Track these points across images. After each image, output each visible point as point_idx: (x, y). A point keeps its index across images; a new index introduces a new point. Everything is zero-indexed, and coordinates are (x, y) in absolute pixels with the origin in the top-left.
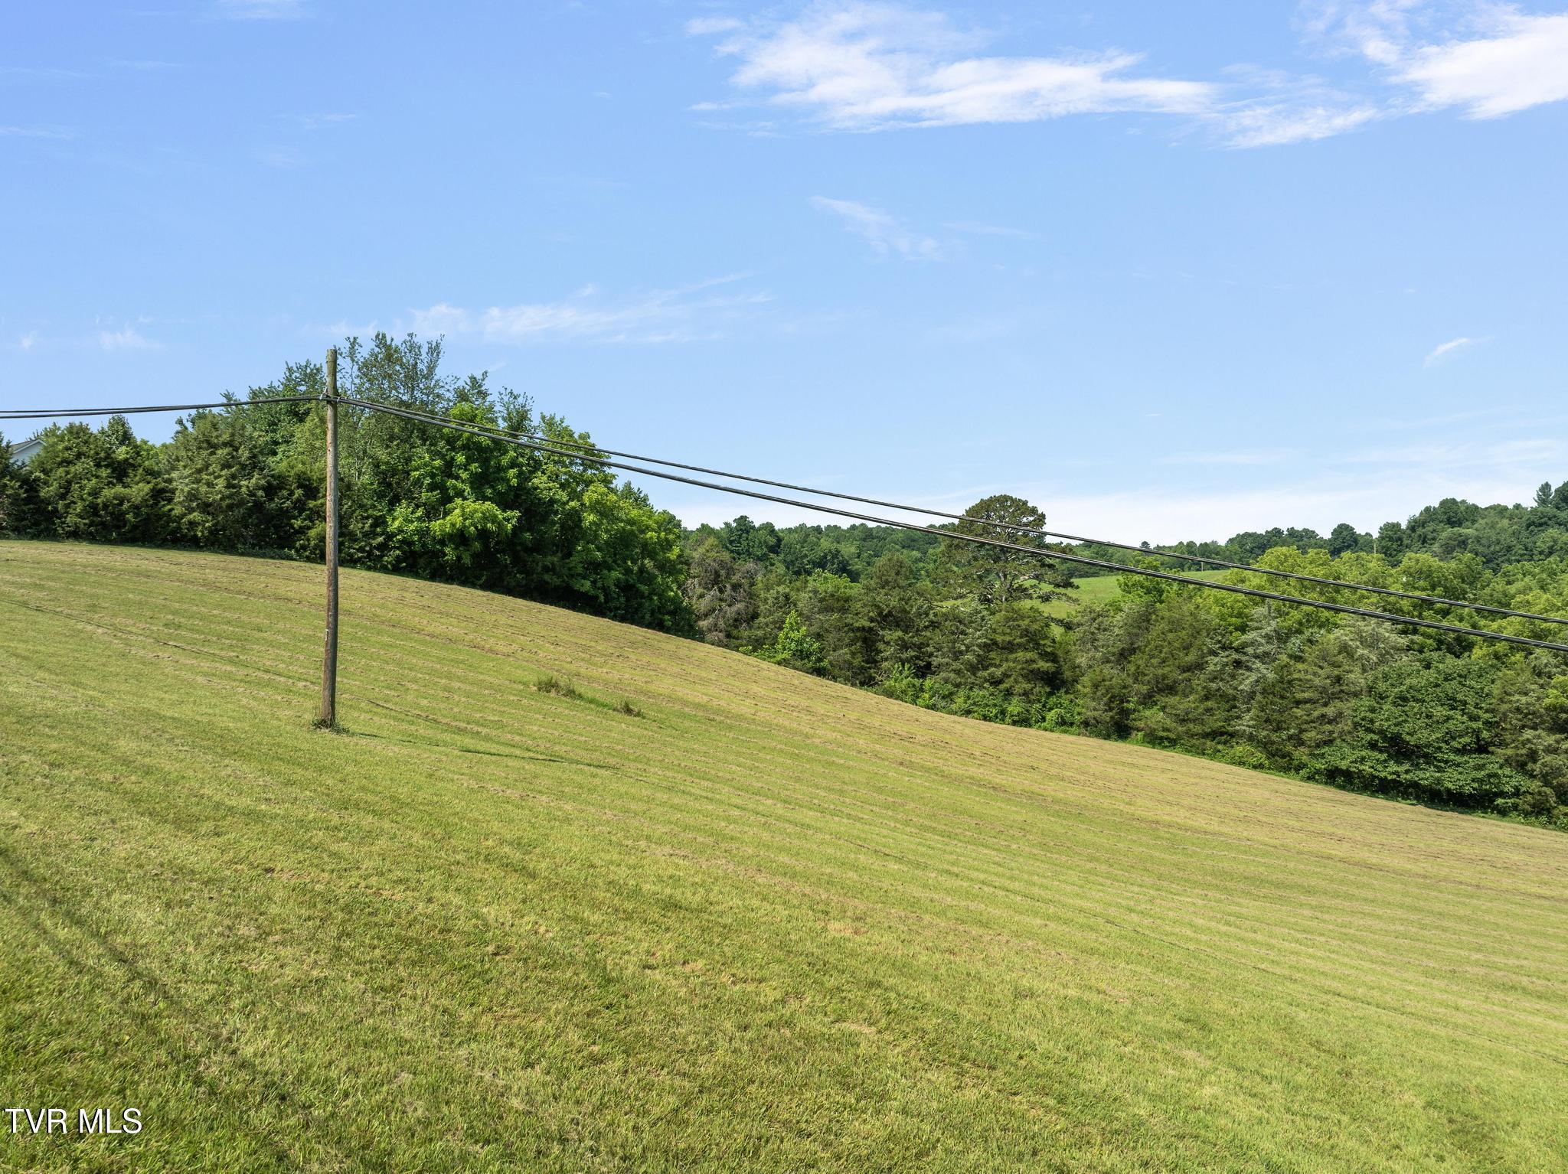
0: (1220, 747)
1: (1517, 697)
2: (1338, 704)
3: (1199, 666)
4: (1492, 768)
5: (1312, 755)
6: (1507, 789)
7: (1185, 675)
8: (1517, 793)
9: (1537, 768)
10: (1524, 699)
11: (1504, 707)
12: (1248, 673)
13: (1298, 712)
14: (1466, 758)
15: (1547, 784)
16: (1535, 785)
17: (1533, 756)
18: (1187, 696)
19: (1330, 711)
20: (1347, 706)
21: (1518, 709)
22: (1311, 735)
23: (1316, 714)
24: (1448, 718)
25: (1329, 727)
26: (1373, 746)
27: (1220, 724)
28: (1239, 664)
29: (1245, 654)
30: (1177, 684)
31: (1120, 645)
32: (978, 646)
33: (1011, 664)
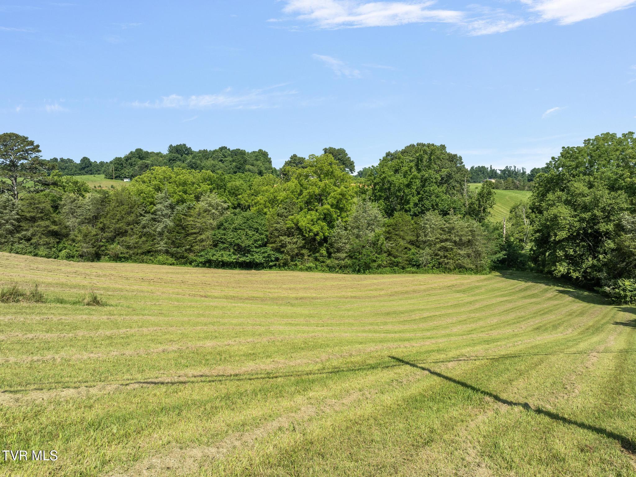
0: (151, 258)
2: (206, 233)
3: (136, 222)
4: (269, 252)
5: (197, 256)
6: (273, 259)
7: (130, 227)
8: (277, 260)
9: (285, 250)
10: (278, 226)
11: (271, 229)
12: (159, 224)
13: (190, 238)
14: (260, 249)
15: (289, 255)
16: (284, 256)
17: (284, 246)
18: (131, 236)
20: (209, 234)
21: (276, 230)
22: (196, 248)
23: (198, 238)
25: (204, 243)
27: (150, 247)
28: (154, 220)
29: (156, 215)
30: (126, 232)
31: (91, 214)
32: (14, 220)
33: (35, 228)
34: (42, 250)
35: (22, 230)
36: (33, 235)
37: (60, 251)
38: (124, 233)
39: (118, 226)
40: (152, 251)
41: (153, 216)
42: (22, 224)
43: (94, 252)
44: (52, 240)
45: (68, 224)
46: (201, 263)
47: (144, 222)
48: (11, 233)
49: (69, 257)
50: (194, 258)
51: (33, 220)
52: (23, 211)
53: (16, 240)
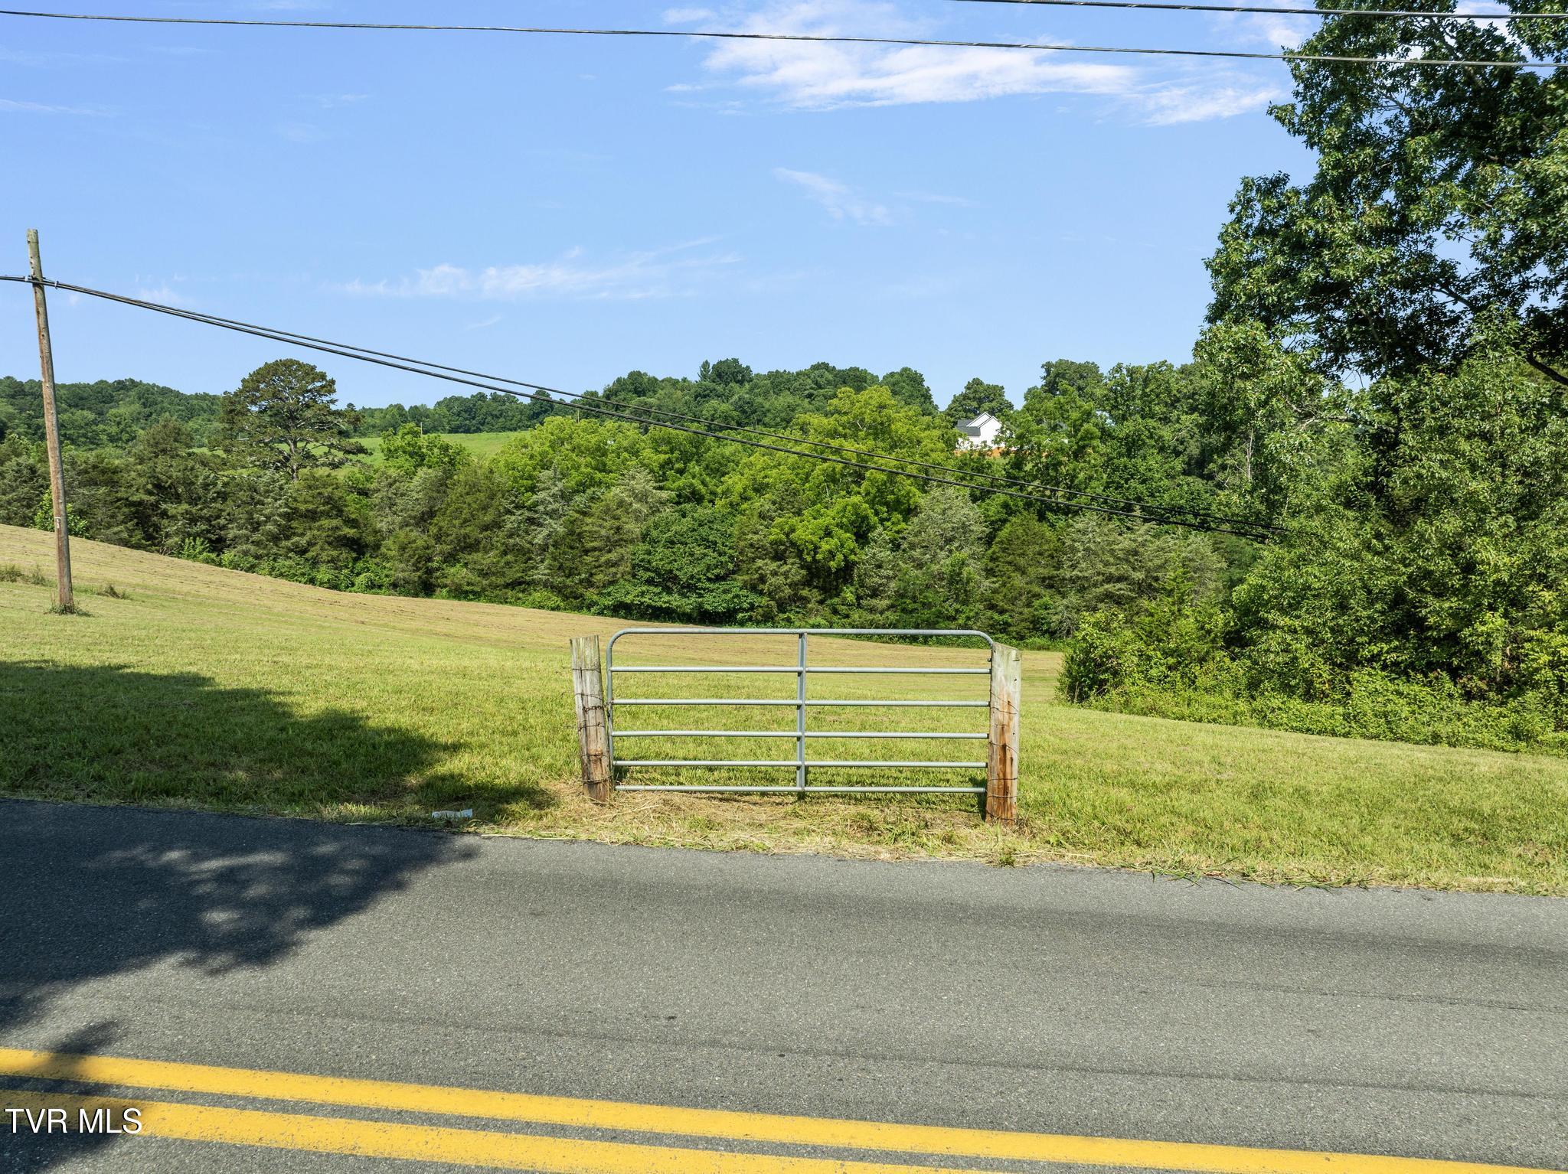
0: (521, 595)
1: (750, 536)
2: (619, 550)
3: (497, 525)
4: (736, 591)
5: (600, 594)
6: (746, 605)
7: (485, 533)
8: (752, 607)
9: (766, 588)
10: (756, 537)
11: (742, 543)
12: (539, 529)
13: (588, 559)
14: (717, 585)
15: (773, 599)
16: (765, 601)
17: (762, 579)
18: (486, 552)
19: (613, 556)
20: (626, 551)
21: (752, 545)
22: (599, 577)
23: (603, 559)
24: (705, 555)
25: (613, 570)
26: (650, 582)
27: (519, 575)
28: (531, 521)
29: (536, 512)
30: (478, 542)
31: (420, 509)
32: (279, 515)
33: (315, 532)
34: (324, 573)
35: (294, 534)
36: (310, 544)
37: (358, 574)
38: (472, 546)
39: (463, 531)
40: (524, 582)
41: (527, 514)
42: (294, 524)
43: (416, 579)
44: (345, 555)
45: (379, 526)
46: (607, 607)
47: (509, 526)
48: (275, 539)
49: (373, 587)
50: (595, 598)
51: (312, 516)
52: (295, 500)
53: (282, 552)
